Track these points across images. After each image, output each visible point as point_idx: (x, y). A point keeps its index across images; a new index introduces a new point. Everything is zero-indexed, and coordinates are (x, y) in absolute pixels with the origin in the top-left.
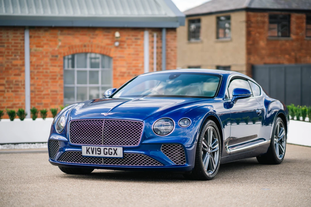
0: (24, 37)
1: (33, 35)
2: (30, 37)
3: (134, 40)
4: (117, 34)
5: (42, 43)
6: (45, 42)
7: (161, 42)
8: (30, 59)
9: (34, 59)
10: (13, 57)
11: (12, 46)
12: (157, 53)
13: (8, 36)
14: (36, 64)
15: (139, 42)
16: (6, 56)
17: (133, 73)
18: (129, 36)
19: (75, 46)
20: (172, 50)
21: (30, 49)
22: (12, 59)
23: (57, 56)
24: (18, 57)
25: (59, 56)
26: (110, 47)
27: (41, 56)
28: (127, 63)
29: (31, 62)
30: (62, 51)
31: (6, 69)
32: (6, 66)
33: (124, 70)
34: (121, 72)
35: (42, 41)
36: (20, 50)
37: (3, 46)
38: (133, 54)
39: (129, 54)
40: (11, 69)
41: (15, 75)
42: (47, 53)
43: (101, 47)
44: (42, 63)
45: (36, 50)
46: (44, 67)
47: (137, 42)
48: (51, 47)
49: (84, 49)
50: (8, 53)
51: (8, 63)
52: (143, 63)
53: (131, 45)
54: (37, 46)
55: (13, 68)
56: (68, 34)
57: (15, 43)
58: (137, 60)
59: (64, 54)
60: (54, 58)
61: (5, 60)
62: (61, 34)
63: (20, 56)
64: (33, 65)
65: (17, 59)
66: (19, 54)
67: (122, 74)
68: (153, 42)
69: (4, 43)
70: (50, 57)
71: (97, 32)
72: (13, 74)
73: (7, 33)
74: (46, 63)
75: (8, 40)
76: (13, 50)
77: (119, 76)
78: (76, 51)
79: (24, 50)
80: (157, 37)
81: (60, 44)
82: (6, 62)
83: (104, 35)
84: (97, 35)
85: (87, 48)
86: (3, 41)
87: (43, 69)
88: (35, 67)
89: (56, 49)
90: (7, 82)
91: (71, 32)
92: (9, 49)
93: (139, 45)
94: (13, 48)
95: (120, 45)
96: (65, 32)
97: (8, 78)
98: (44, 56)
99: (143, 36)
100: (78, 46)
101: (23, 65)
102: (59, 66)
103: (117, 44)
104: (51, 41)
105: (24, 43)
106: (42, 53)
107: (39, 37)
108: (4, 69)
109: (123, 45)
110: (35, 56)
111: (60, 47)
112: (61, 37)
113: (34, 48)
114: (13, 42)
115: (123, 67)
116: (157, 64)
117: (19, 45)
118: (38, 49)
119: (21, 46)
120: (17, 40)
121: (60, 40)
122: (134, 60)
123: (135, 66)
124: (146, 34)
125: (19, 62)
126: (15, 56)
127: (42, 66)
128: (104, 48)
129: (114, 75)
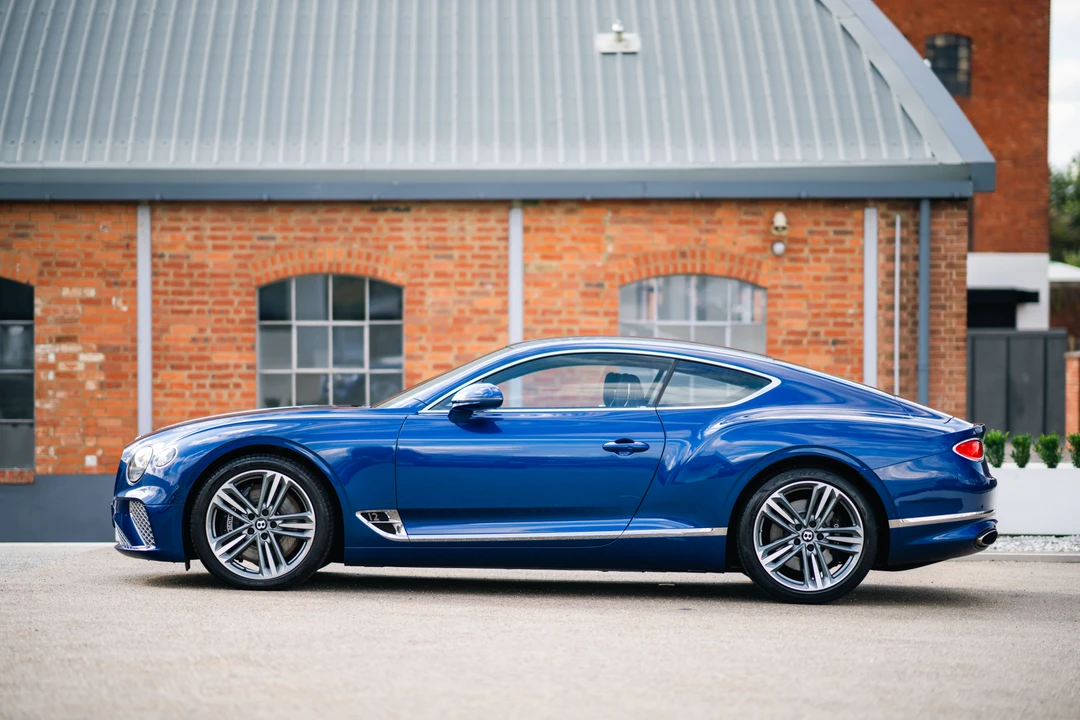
0: (506, 230)
1: (533, 225)
2: (526, 230)
3: (831, 236)
4: (780, 219)
5: (558, 248)
6: (568, 243)
7: (917, 242)
8: (525, 293)
9: (536, 293)
10: (476, 288)
11: (474, 257)
12: (903, 274)
13: (462, 229)
14: (540, 308)
15: (848, 241)
16: (458, 284)
17: (828, 333)
18: (817, 223)
19: (655, 256)
20: (950, 266)
21: (526, 266)
22: (474, 293)
23: (600, 285)
24: (489, 288)
25: (607, 284)
26: (758, 256)
27: (555, 285)
28: (810, 306)
29: (526, 303)
30: (615, 269)
31: (456, 320)
32: (455, 313)
33: (800, 325)
34: (790, 333)
35: (560, 240)
36: (497, 266)
37: (450, 257)
38: (828, 279)
39: (817, 279)
40: (469, 320)
41: (481, 339)
42: (571, 276)
43: (732, 258)
44: (558, 304)
45: (540, 268)
46: (564, 316)
47: (842, 242)
48: (583, 257)
49: (680, 262)
50: (463, 275)
51: (462, 306)
52: (861, 305)
53: (826, 251)
54: (545, 257)
55: (476, 318)
56: (636, 221)
57: (483, 248)
58: (843, 296)
59: (622, 277)
60: (591, 290)
61: (456, 297)
62: (615, 221)
63: (495, 285)
64: (534, 312)
65: (487, 294)
66: (494, 279)
67: (792, 338)
68: (892, 241)
69: (451, 248)
70: (582, 287)
71: (721, 213)
72: (476, 335)
73: (461, 220)
74: (571, 305)
75: (463, 239)
76: (476, 269)
77: (784, 342)
78: (657, 268)
79: (506, 266)
80: (904, 225)
81: (610, 248)
82: (457, 302)
83: (742, 223)
84: (719, 222)
85: (689, 262)
86: (449, 243)
87: (561, 322)
88: (539, 316)
89: (599, 264)
90: (457, 358)
91: (642, 213)
92: (464, 265)
93: (851, 251)
94: (477, 262)
95: (787, 250)
96: (627, 213)
97: (461, 348)
98: (563, 286)
99: (861, 223)
100: (664, 255)
101: (504, 311)
102: (607, 314)
103: (779, 248)
104: (584, 240)
105: (506, 248)
106: (558, 275)
107: (551, 230)
108: (450, 321)
109: (801, 251)
110: (537, 284)
111: (612, 257)
112: (613, 230)
113: (537, 261)
114: (477, 244)
115: (800, 316)
116: (903, 307)
117: (494, 253)
118: (546, 263)
119: (499, 257)
120: (488, 238)
121: (611, 239)
122: (833, 296)
123: (833, 315)
124: (871, 218)
125: (493, 303)
126: (482, 284)
127: (559, 312)
128: (742, 260)
129: (771, 341)
